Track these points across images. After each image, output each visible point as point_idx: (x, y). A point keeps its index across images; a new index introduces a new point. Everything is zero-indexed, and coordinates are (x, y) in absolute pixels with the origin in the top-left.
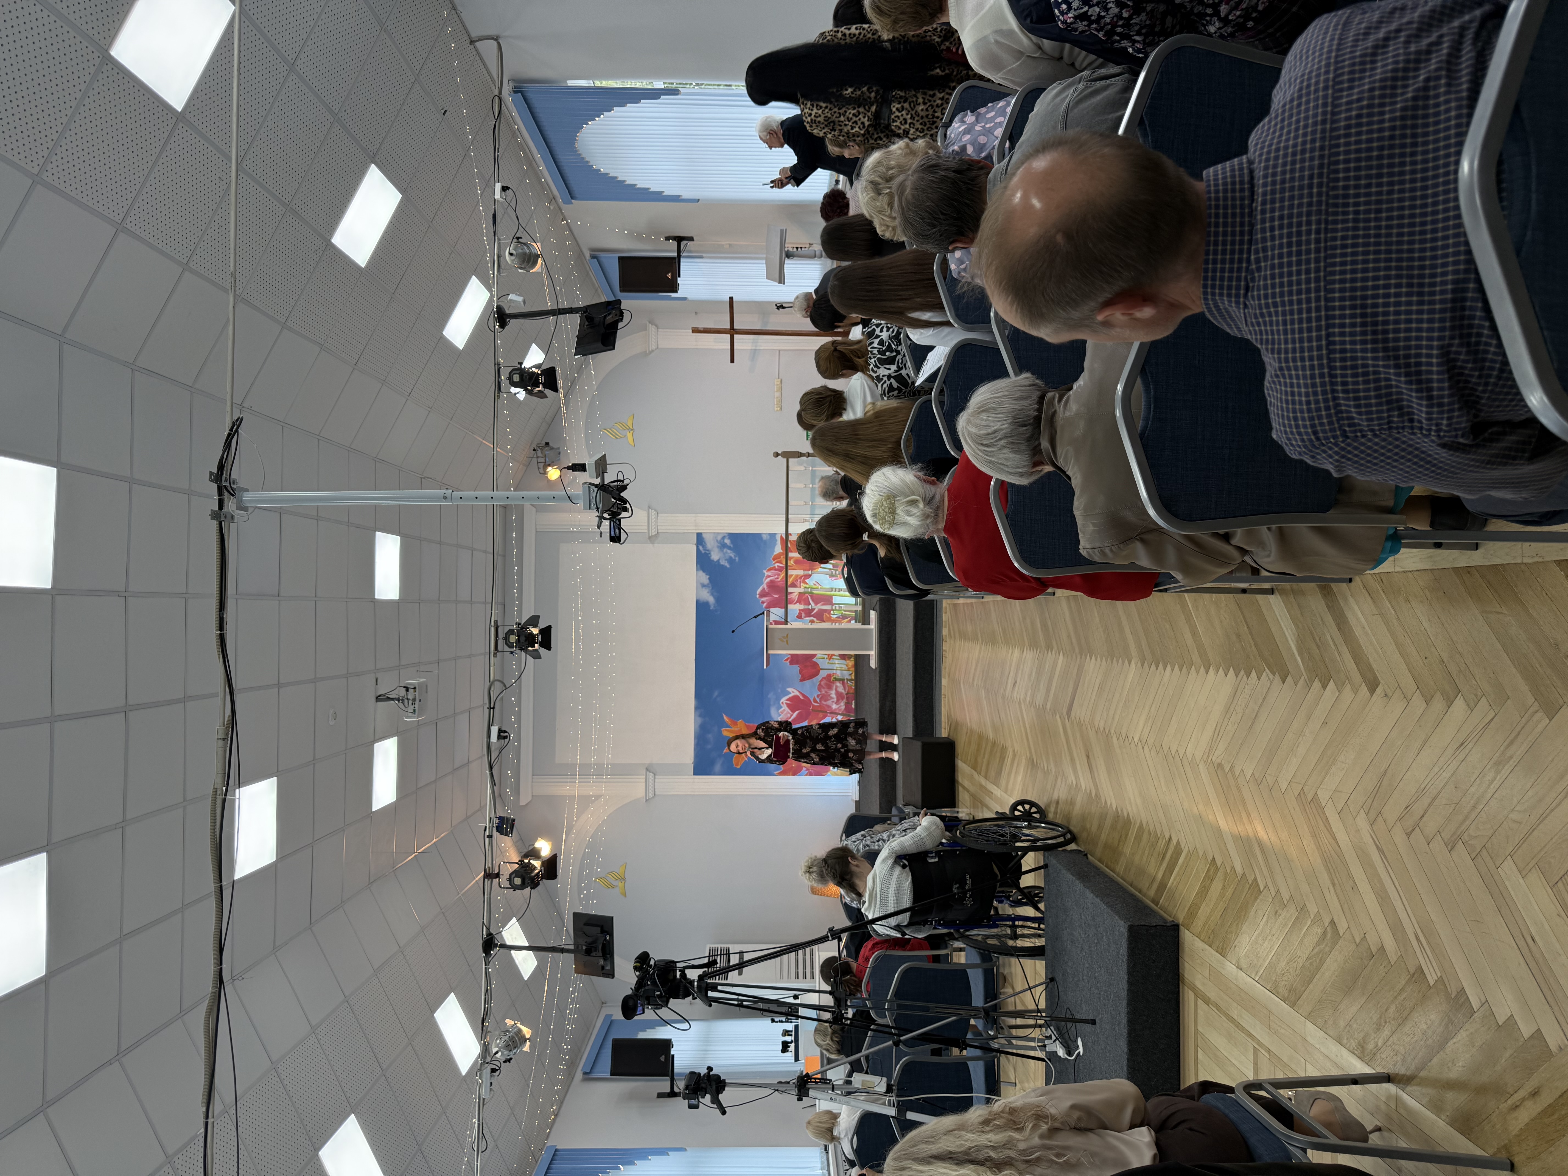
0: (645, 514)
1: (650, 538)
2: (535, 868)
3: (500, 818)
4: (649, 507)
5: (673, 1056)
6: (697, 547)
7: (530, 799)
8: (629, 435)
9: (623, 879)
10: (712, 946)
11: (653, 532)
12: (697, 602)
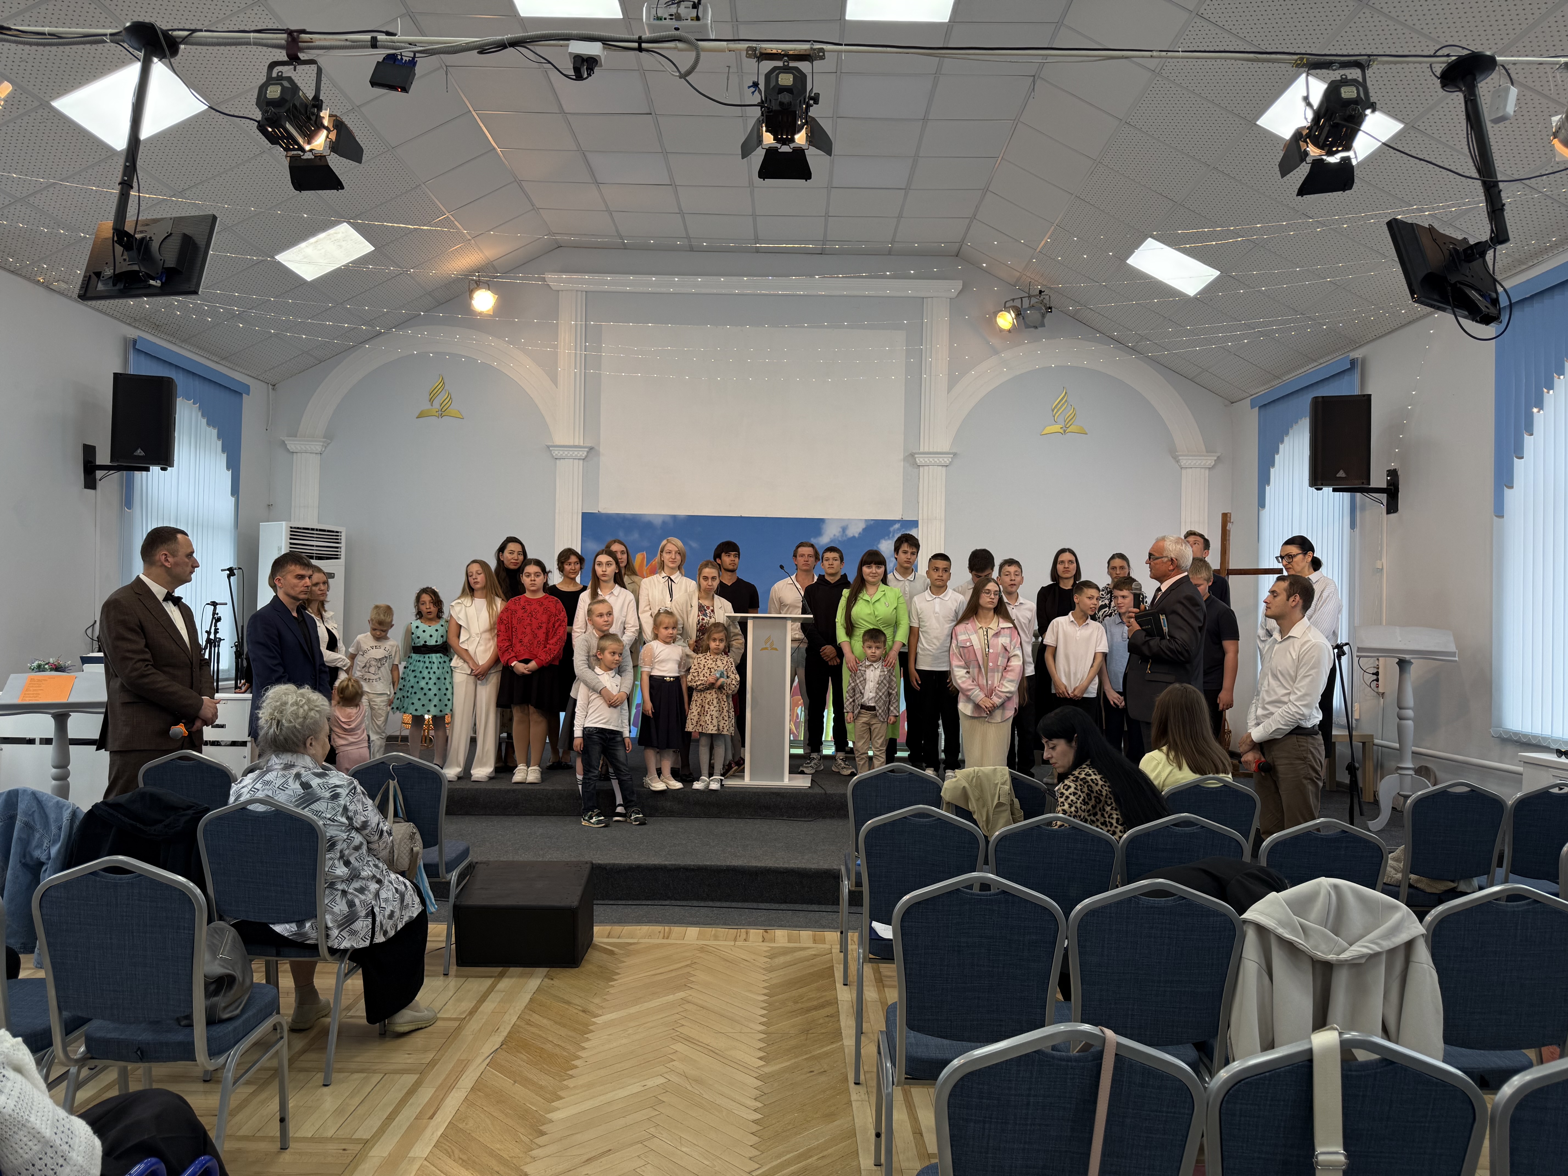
0: (946, 448)
1: (912, 455)
2: (310, 139)
3: (413, 63)
4: (955, 454)
5: (147, 469)
6: (898, 521)
7: (553, 288)
8: (1057, 428)
9: (442, 413)
10: (343, 534)
11: (920, 460)
12: (822, 521)
